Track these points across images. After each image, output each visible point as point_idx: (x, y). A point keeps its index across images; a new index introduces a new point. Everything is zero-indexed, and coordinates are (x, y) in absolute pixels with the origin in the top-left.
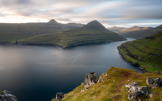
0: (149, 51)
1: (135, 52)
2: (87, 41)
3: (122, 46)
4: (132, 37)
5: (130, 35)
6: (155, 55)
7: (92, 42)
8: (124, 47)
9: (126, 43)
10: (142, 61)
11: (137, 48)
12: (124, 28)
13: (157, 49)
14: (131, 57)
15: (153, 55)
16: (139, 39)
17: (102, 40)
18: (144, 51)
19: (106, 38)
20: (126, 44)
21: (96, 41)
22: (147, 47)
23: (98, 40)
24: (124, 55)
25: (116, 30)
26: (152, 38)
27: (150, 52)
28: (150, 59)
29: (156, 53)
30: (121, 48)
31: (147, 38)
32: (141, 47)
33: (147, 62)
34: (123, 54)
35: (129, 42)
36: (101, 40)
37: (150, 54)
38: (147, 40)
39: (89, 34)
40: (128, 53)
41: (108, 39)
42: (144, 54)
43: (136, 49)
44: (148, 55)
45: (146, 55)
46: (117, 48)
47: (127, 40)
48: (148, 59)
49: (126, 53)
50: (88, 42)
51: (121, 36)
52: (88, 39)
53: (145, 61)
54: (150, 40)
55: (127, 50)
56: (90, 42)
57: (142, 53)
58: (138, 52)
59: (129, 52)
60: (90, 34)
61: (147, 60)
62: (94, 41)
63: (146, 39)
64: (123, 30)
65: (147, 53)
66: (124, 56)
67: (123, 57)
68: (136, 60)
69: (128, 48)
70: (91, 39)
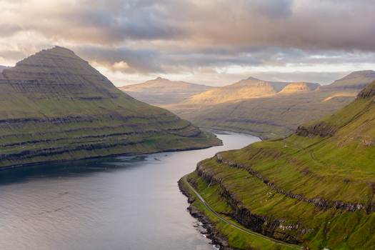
0: (318, 191)
1: (262, 203)
2: (17, 156)
3: (199, 172)
4: (240, 131)
5: (234, 121)
6: (344, 207)
7: (44, 159)
8: (209, 180)
9: (219, 159)
10: (297, 243)
11: (266, 182)
12: (203, 88)
13: (347, 181)
14: (248, 226)
15: (338, 208)
16: (273, 136)
17: (99, 147)
18: (298, 191)
19: (119, 138)
20: (220, 161)
21: (67, 157)
22: (307, 172)
23: (78, 149)
24: (215, 218)
25: (168, 99)
26: (321, 131)
27: (323, 193)
28: (326, 229)
29: (348, 200)
30: (195, 185)
31: (302, 132)
32: (286, 174)
33: (318, 243)
34: (209, 213)
35: (231, 153)
36: (92, 148)
37: (325, 205)
38: (305, 142)
39: (27, 120)
40: (229, 210)
41: (132, 144)
42: (301, 205)
43: (266, 187)
44: (315, 212)
45: (310, 208)
46: (180, 183)
47: (220, 143)
48: (317, 229)
49: (222, 206)
50: (27, 161)
51: (190, 125)
52: (24, 148)
53: (309, 240)
54: (316, 139)
55: (226, 195)
56: (34, 160)
57: (290, 201)
58: (273, 201)
59: (236, 203)
60: (36, 120)
61: (314, 234)
62: (60, 157)
63: (299, 135)
64: (197, 98)
65: (311, 201)
66: (214, 224)
67: (209, 231)
68: (267, 240)
69: (229, 185)
70: (42, 146)
